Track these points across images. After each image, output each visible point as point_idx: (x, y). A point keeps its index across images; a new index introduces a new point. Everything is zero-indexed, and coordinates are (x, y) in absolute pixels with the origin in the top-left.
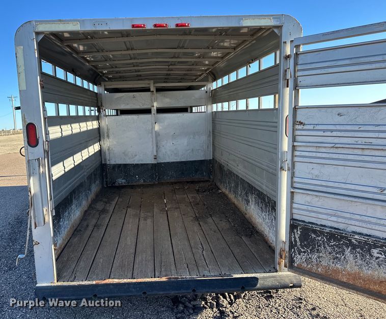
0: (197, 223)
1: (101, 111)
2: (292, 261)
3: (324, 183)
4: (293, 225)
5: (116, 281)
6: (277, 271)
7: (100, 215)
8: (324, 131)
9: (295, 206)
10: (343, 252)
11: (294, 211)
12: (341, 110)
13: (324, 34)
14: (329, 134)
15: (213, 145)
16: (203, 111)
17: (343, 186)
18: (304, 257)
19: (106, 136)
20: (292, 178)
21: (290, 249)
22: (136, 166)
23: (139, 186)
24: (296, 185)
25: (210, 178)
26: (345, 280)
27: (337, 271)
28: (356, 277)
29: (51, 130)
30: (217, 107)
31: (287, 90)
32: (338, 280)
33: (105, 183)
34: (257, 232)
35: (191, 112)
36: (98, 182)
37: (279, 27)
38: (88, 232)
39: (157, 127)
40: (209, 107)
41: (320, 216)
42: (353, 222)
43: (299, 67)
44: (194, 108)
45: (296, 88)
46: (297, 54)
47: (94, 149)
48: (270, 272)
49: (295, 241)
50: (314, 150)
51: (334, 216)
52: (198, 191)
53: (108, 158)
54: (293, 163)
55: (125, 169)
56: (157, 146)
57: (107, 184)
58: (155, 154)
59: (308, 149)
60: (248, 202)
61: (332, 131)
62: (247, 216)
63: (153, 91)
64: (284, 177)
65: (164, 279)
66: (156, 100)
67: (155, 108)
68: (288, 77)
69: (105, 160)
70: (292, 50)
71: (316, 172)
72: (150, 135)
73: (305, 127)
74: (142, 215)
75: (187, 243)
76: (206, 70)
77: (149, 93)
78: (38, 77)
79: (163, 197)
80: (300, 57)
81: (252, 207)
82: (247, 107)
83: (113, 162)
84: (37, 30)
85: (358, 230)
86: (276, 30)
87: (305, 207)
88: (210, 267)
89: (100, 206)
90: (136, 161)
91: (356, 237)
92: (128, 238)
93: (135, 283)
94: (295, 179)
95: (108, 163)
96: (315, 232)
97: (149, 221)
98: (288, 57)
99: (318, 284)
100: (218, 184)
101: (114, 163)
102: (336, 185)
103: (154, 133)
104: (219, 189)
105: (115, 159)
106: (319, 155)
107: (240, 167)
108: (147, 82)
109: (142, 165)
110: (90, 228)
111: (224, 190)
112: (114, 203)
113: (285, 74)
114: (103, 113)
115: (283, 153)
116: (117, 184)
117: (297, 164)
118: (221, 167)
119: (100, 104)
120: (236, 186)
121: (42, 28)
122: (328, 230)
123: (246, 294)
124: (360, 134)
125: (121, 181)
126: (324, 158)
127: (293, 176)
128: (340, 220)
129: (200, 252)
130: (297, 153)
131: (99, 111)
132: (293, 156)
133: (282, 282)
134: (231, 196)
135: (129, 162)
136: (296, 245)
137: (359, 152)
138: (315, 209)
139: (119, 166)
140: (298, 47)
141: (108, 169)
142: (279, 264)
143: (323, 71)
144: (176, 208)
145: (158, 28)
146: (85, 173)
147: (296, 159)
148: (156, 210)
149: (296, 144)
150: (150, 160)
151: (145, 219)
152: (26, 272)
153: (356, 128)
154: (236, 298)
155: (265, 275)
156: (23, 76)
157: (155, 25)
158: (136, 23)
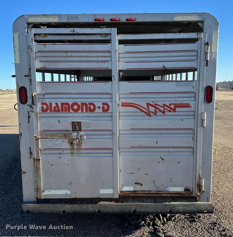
1: (80, 78)
6: (197, 201)
37: (202, 22)
48: (192, 201)
65: (114, 202)
82: (187, 78)
84: (28, 22)
86: (200, 24)
119: (79, 73)
123: (175, 218)
131: (78, 78)
133: (199, 209)
145: (114, 22)
152: (17, 196)
154: (168, 220)
155: (188, 203)
156: (18, 53)
157: (111, 20)
158: (98, 17)
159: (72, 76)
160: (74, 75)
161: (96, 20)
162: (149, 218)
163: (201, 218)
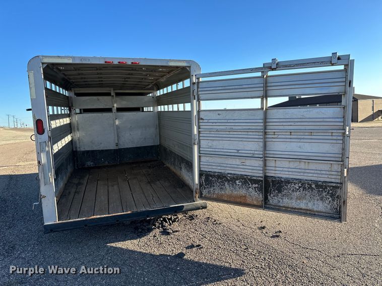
0: (149, 184)
1: (72, 110)
2: (201, 194)
3: (214, 150)
4: (201, 174)
5: (98, 216)
6: (194, 202)
7: (77, 187)
8: (213, 123)
9: (201, 163)
10: (224, 185)
11: (201, 166)
12: (219, 112)
13: (210, 73)
14: (214, 124)
15: (160, 134)
16: (152, 110)
17: (222, 150)
18: (207, 190)
19: (76, 129)
20: (199, 148)
21: (200, 187)
22: (101, 152)
23: (104, 167)
24: (201, 152)
25: (158, 158)
26: (226, 199)
27: (222, 195)
28: (230, 196)
29: (53, 122)
30: (161, 108)
31: (195, 101)
32: (223, 200)
33: (76, 166)
34: (186, 185)
35: (143, 111)
36: (71, 164)
37: (190, 67)
38: (71, 196)
39: (117, 122)
40: (156, 108)
41: (214, 167)
42: (228, 168)
43: (200, 89)
44: (145, 108)
45: (199, 100)
46: (198, 83)
47: (68, 139)
48: (191, 202)
49: (203, 182)
50: (209, 133)
51: (219, 166)
52: (150, 167)
53: (78, 146)
54: (199, 140)
55: (92, 154)
56: (118, 136)
57: (78, 166)
58: (117, 142)
59: (206, 133)
60: (181, 168)
61: (216, 123)
62: (181, 178)
63: (113, 96)
64: (196, 148)
65: (129, 212)
66: (116, 102)
67: (115, 108)
68: (195, 94)
69: (76, 148)
70: (196, 80)
71: (210, 144)
72: (112, 128)
73: (204, 121)
74: (110, 184)
75: (143, 195)
76: (152, 83)
77: (111, 97)
78: (44, 91)
79: (124, 172)
80: (200, 84)
81: (183, 171)
82: (178, 109)
83: (82, 149)
84: (42, 62)
85: (230, 172)
86: (188, 68)
87: (206, 163)
88: (157, 204)
89: (76, 181)
90: (102, 147)
91: (229, 175)
92: (102, 197)
93: (111, 216)
94: (201, 149)
95: (78, 150)
96: (211, 176)
97: (116, 187)
98: (194, 83)
99: (215, 204)
100: (164, 162)
101: (84, 150)
102: (219, 150)
103: (115, 126)
104: (164, 165)
105: (84, 147)
106: (211, 135)
107: (176, 147)
108: (108, 89)
109: (106, 150)
110: (72, 194)
111: (168, 165)
112: (86, 179)
113: (193, 93)
114: (73, 112)
115: (194, 135)
116: (86, 166)
117: (201, 141)
118: (165, 149)
119: (70, 105)
120: (175, 160)
121: (46, 60)
122: (216, 174)
124: (228, 124)
125: (90, 164)
126: (213, 137)
127: (199, 147)
128: (222, 168)
129: (151, 198)
130: (201, 135)
131: (70, 110)
132: (199, 136)
133: (197, 206)
134: (172, 168)
135: (95, 148)
136: (203, 185)
137: (228, 133)
138: (210, 164)
139: (88, 152)
140: (198, 79)
141: (79, 155)
142: (196, 197)
143: (210, 92)
144: (135, 178)
145: (121, 64)
146: (64, 157)
147: (201, 138)
148: (119, 180)
149: (200, 130)
150: (112, 147)
151: (112, 186)
153: (226, 121)
154: (173, 222)
155: (188, 204)
156: (33, 89)
157: (119, 62)
158: (108, 60)
159: (63, 108)
160: (64, 107)
161: (106, 62)
162: (158, 223)
163: (198, 217)
